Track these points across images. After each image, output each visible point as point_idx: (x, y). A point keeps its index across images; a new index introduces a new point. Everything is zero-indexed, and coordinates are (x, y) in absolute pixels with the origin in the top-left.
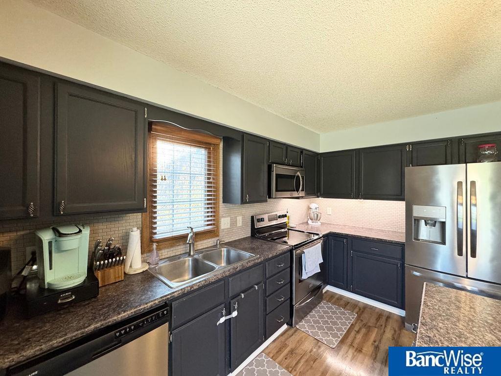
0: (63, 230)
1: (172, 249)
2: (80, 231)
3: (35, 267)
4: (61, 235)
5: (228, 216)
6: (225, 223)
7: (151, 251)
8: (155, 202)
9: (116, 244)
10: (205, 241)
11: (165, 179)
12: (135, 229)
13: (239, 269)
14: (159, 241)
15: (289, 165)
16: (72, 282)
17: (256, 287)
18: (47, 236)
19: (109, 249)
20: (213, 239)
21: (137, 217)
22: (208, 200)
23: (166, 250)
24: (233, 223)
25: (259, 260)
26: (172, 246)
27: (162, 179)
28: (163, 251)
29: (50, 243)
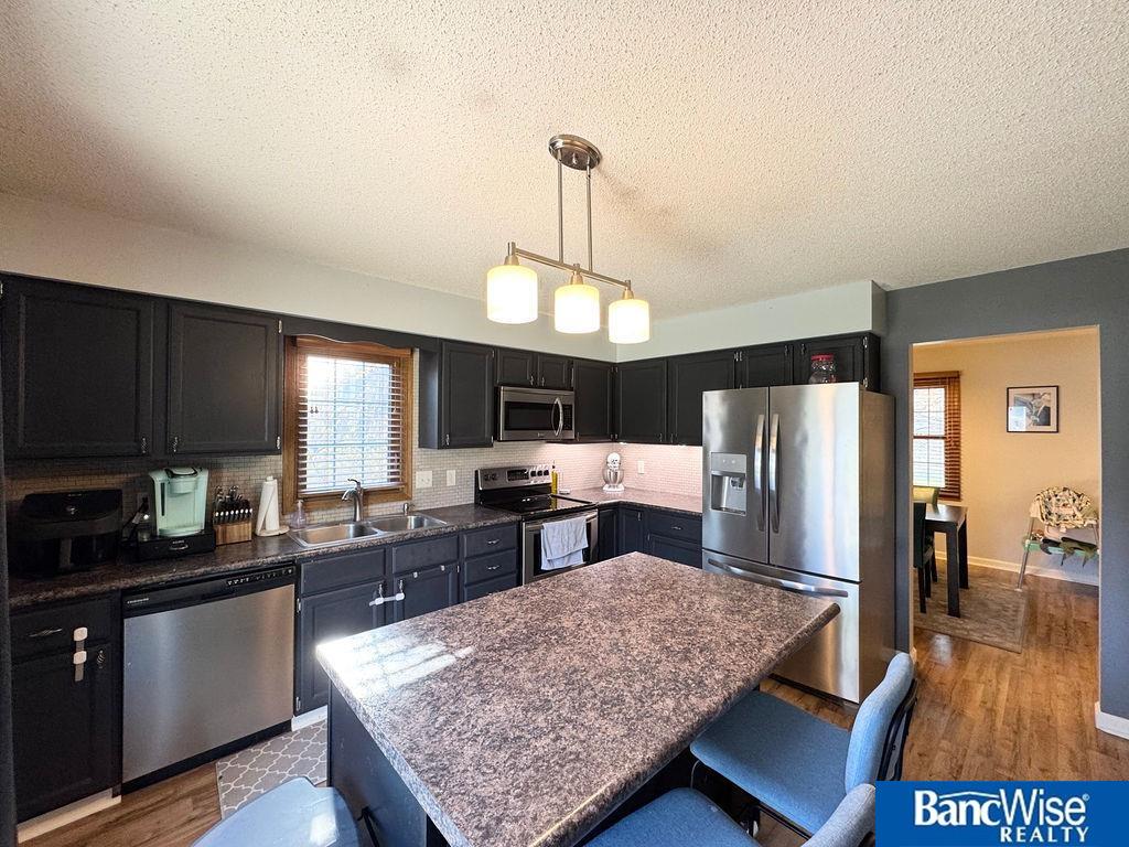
0: (176, 472)
1: (329, 512)
2: (196, 473)
3: (146, 517)
4: (174, 476)
5: (428, 469)
6: (422, 479)
7: (295, 511)
8: (305, 444)
9: (241, 495)
10: (386, 505)
11: (316, 412)
12: (270, 478)
13: (408, 536)
14: (306, 499)
15: (541, 387)
16: (184, 530)
17: (443, 567)
18: (159, 478)
19: (232, 499)
20: (402, 503)
21: (276, 462)
22: (393, 442)
23: (321, 513)
24: (439, 480)
25: (449, 530)
26: (329, 508)
27: (312, 412)
28: (314, 514)
29: (163, 485)
